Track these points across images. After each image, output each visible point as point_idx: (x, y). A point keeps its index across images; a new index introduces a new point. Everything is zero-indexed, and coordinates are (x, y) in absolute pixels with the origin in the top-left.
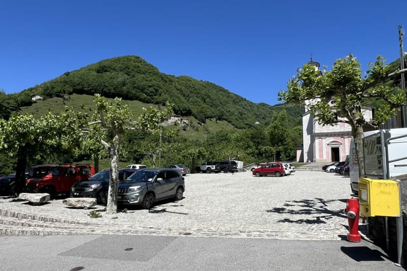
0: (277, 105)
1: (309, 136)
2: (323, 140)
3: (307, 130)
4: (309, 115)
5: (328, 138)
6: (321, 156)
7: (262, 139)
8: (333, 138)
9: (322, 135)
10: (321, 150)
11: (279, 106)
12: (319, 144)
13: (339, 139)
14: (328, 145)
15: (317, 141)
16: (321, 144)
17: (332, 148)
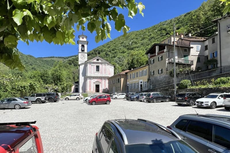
0: (39, 58)
1: (83, 77)
2: (92, 80)
3: (82, 74)
4: (84, 65)
5: (94, 79)
6: (90, 89)
7: (47, 77)
8: (96, 79)
9: (91, 78)
10: (90, 86)
11: (41, 59)
12: (89, 82)
13: (100, 80)
14: (94, 83)
15: (88, 81)
16: (90, 82)
17: (96, 85)
